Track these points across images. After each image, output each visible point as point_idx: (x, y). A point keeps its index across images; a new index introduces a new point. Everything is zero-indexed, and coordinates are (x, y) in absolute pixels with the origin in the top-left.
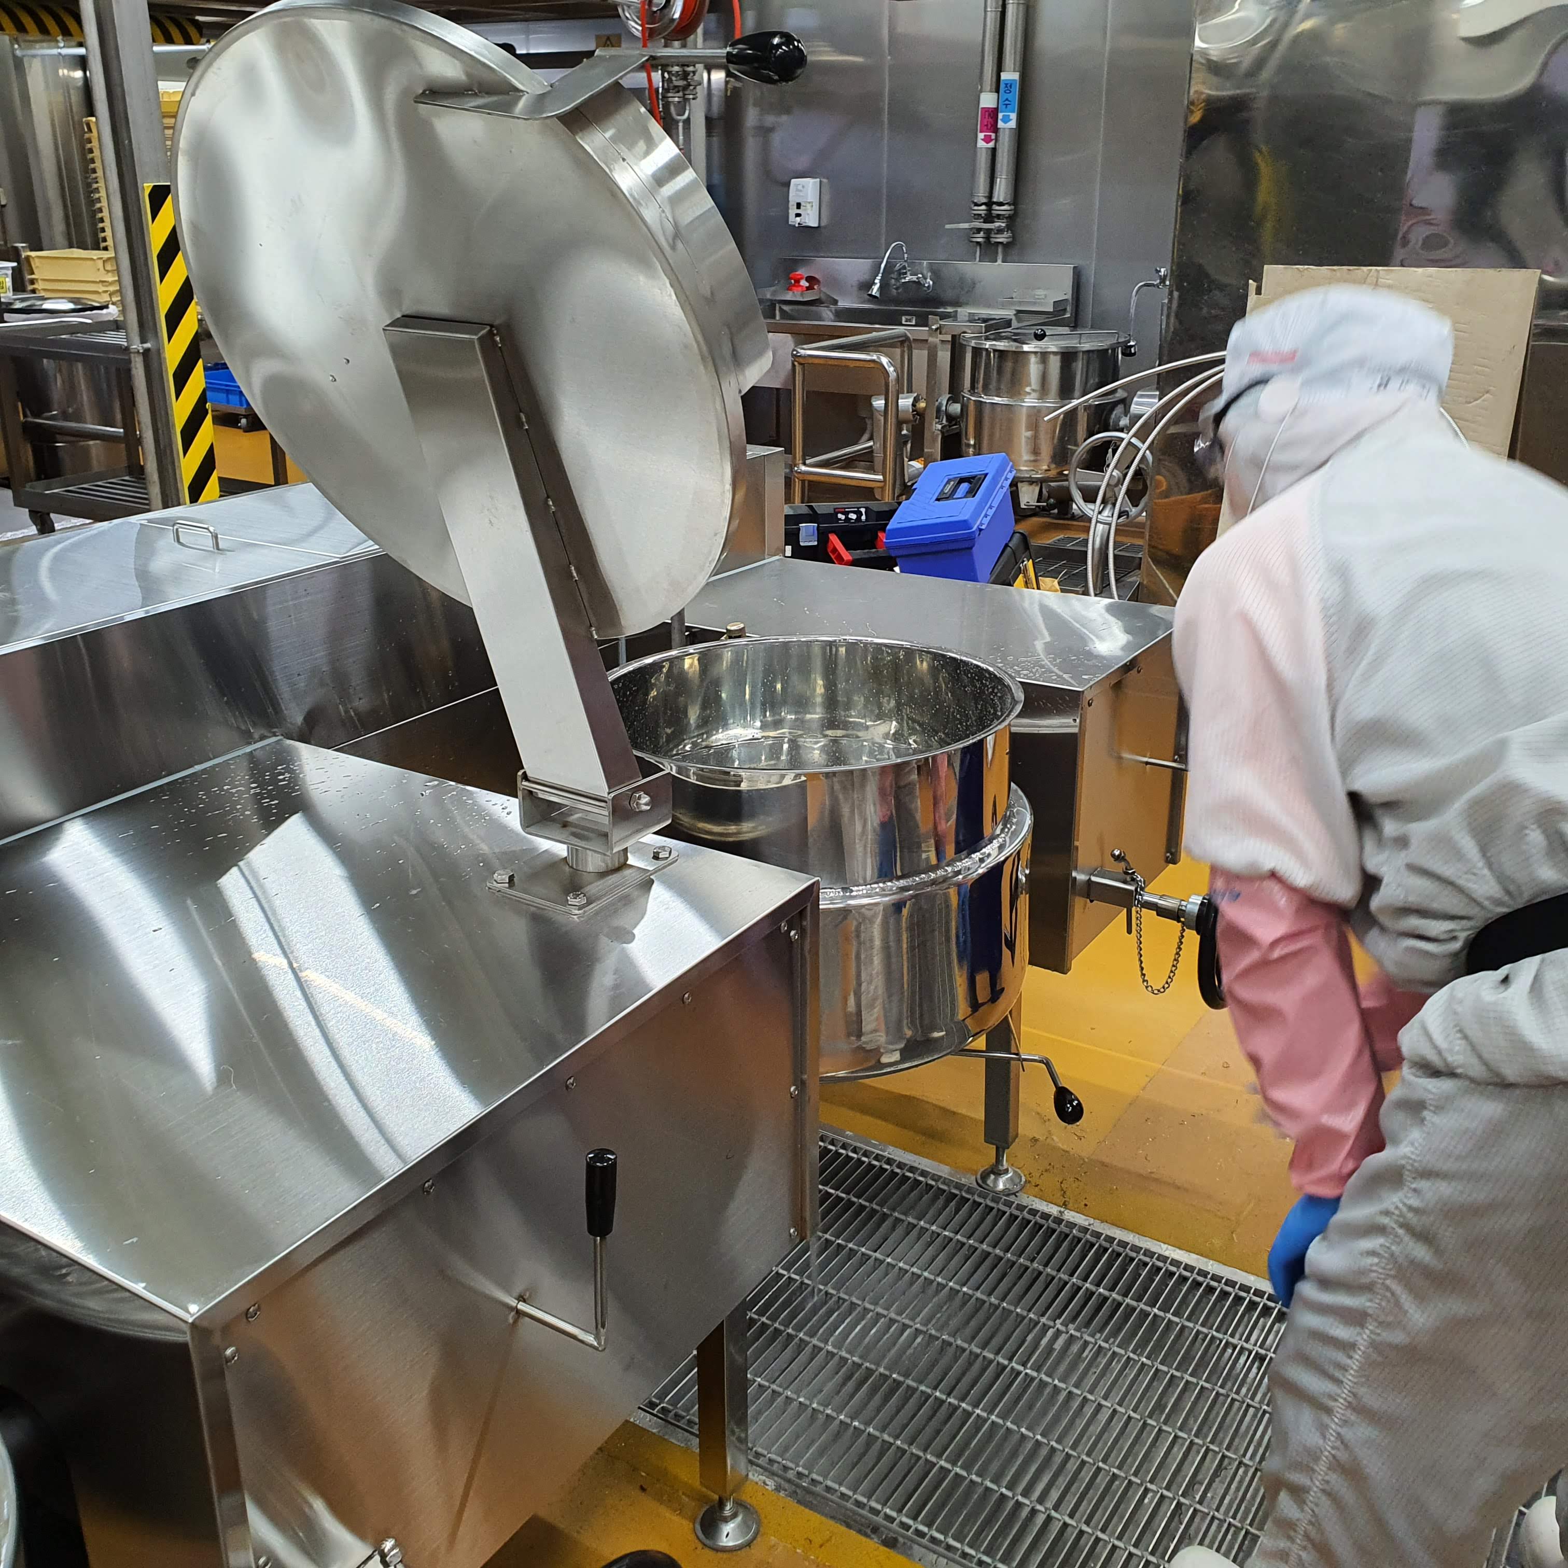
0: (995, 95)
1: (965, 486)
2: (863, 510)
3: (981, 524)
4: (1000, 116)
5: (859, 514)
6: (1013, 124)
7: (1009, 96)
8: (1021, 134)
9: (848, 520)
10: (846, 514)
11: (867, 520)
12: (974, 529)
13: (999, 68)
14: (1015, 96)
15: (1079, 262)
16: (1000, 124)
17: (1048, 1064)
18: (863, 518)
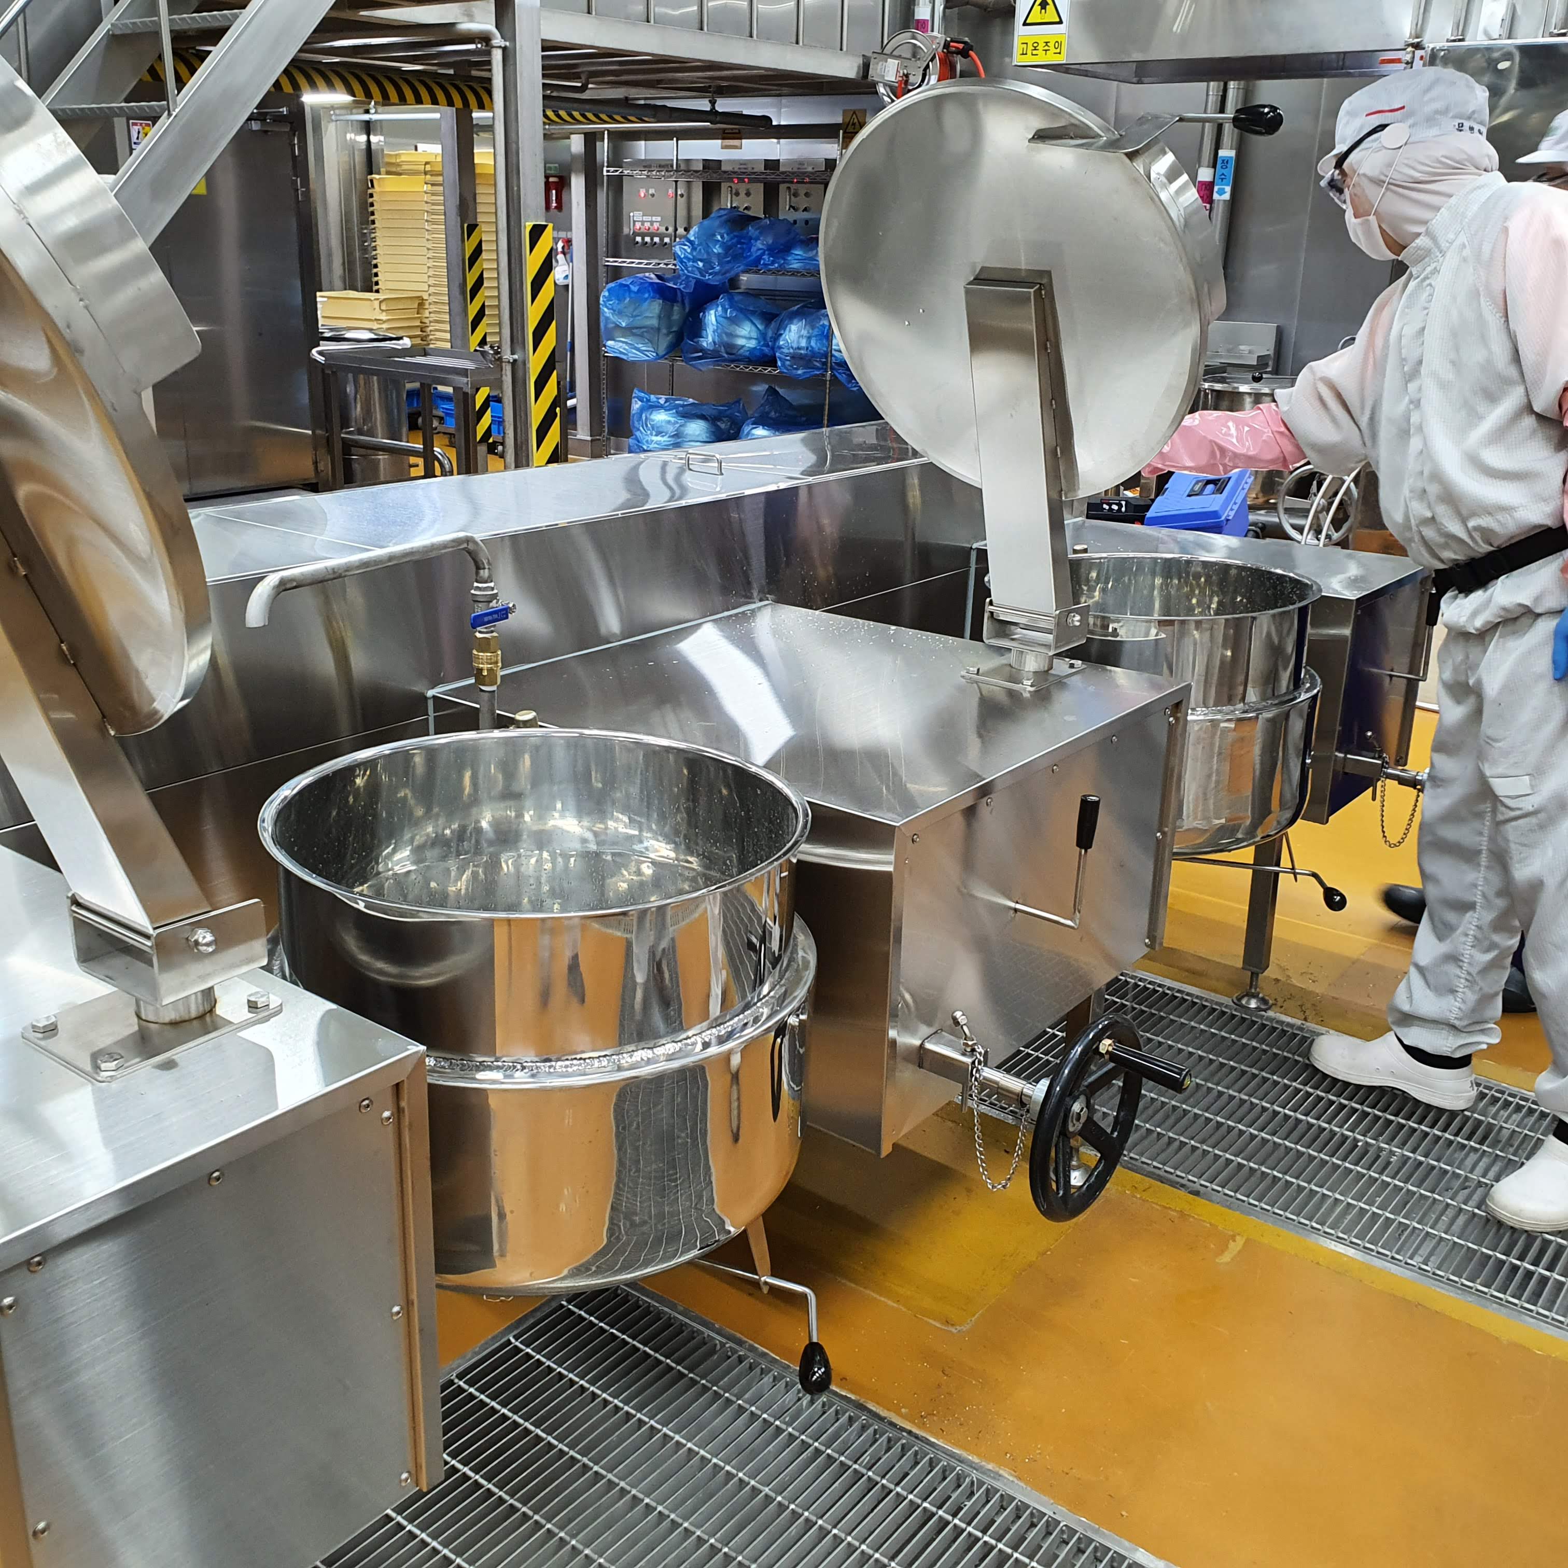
0: (1212, 170)
1: (1210, 487)
2: (1123, 503)
3: (1228, 516)
4: (1216, 188)
5: (1120, 506)
6: (1227, 196)
7: (1225, 171)
8: (1234, 206)
9: (1111, 509)
10: (1110, 505)
11: (1126, 511)
12: (1223, 518)
13: (1217, 146)
14: (1230, 172)
15: (1281, 322)
16: (1216, 196)
17: (1315, 875)
18: (1123, 509)
